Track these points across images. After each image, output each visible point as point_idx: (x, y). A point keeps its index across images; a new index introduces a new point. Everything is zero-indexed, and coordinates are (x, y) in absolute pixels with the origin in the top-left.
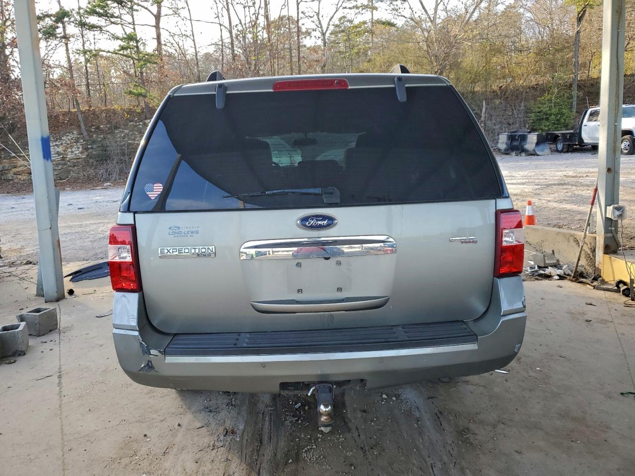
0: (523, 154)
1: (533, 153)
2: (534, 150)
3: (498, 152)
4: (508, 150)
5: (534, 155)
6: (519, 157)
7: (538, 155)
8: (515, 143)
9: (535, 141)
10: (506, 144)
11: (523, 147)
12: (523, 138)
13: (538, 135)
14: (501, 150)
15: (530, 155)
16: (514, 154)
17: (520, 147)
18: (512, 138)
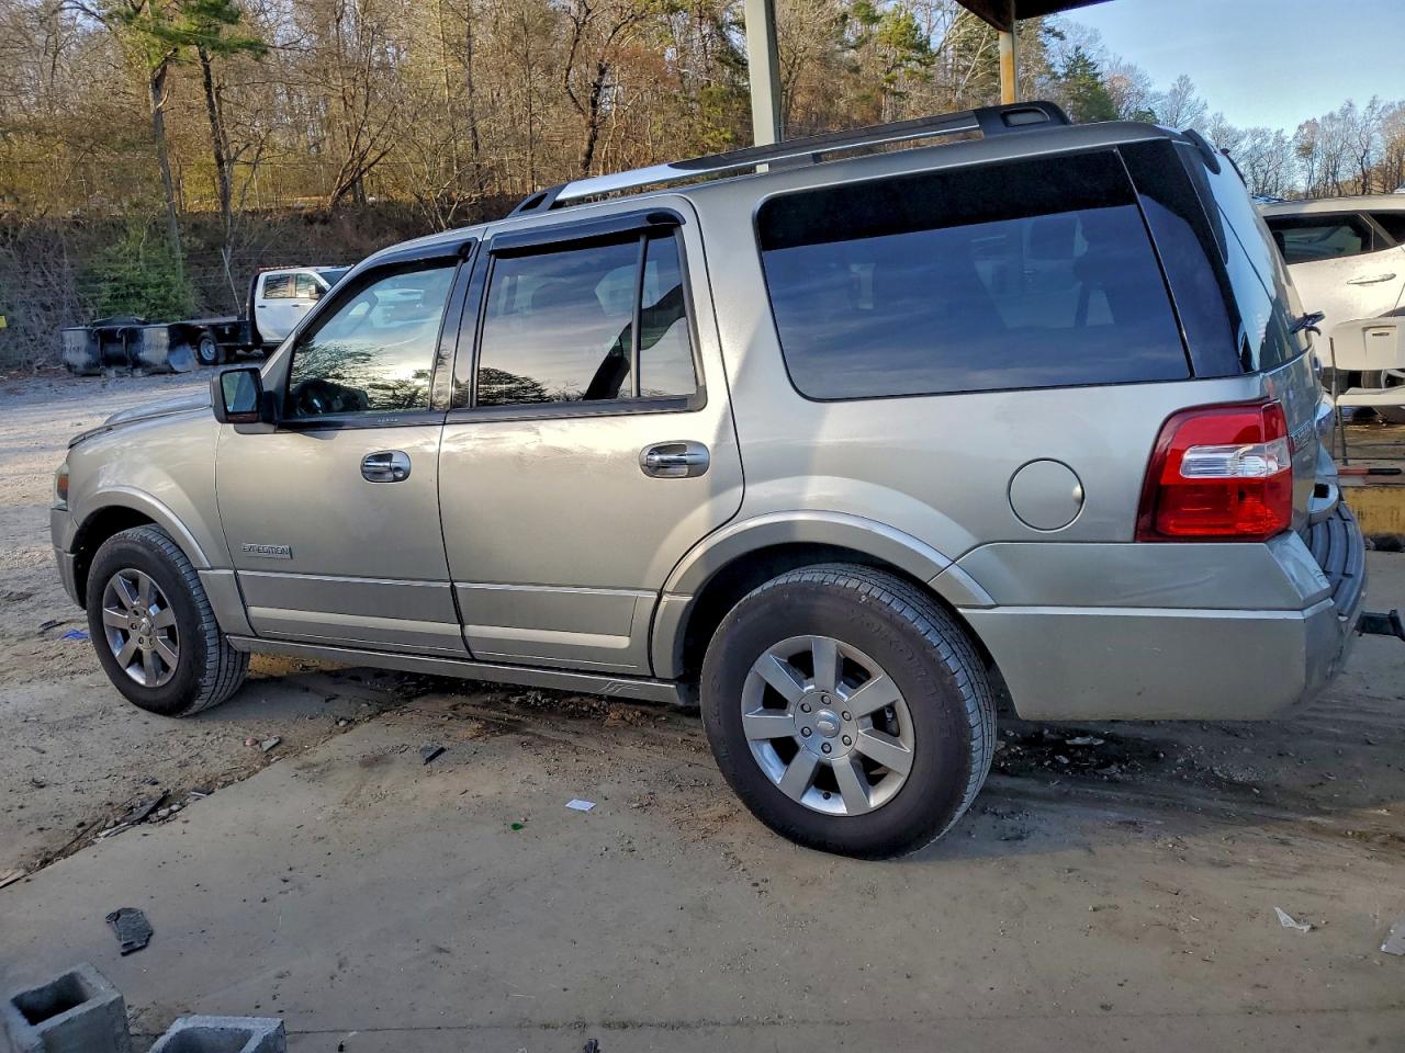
0: (139, 372)
1: (166, 367)
2: (167, 362)
3: (68, 374)
4: (97, 365)
5: (164, 373)
6: (127, 381)
7: (177, 373)
8: (113, 349)
9: (166, 342)
10: (88, 350)
11: (136, 354)
12: (133, 336)
13: (168, 327)
14: (76, 367)
15: (153, 374)
16: (112, 373)
17: (128, 357)
18: (103, 337)
